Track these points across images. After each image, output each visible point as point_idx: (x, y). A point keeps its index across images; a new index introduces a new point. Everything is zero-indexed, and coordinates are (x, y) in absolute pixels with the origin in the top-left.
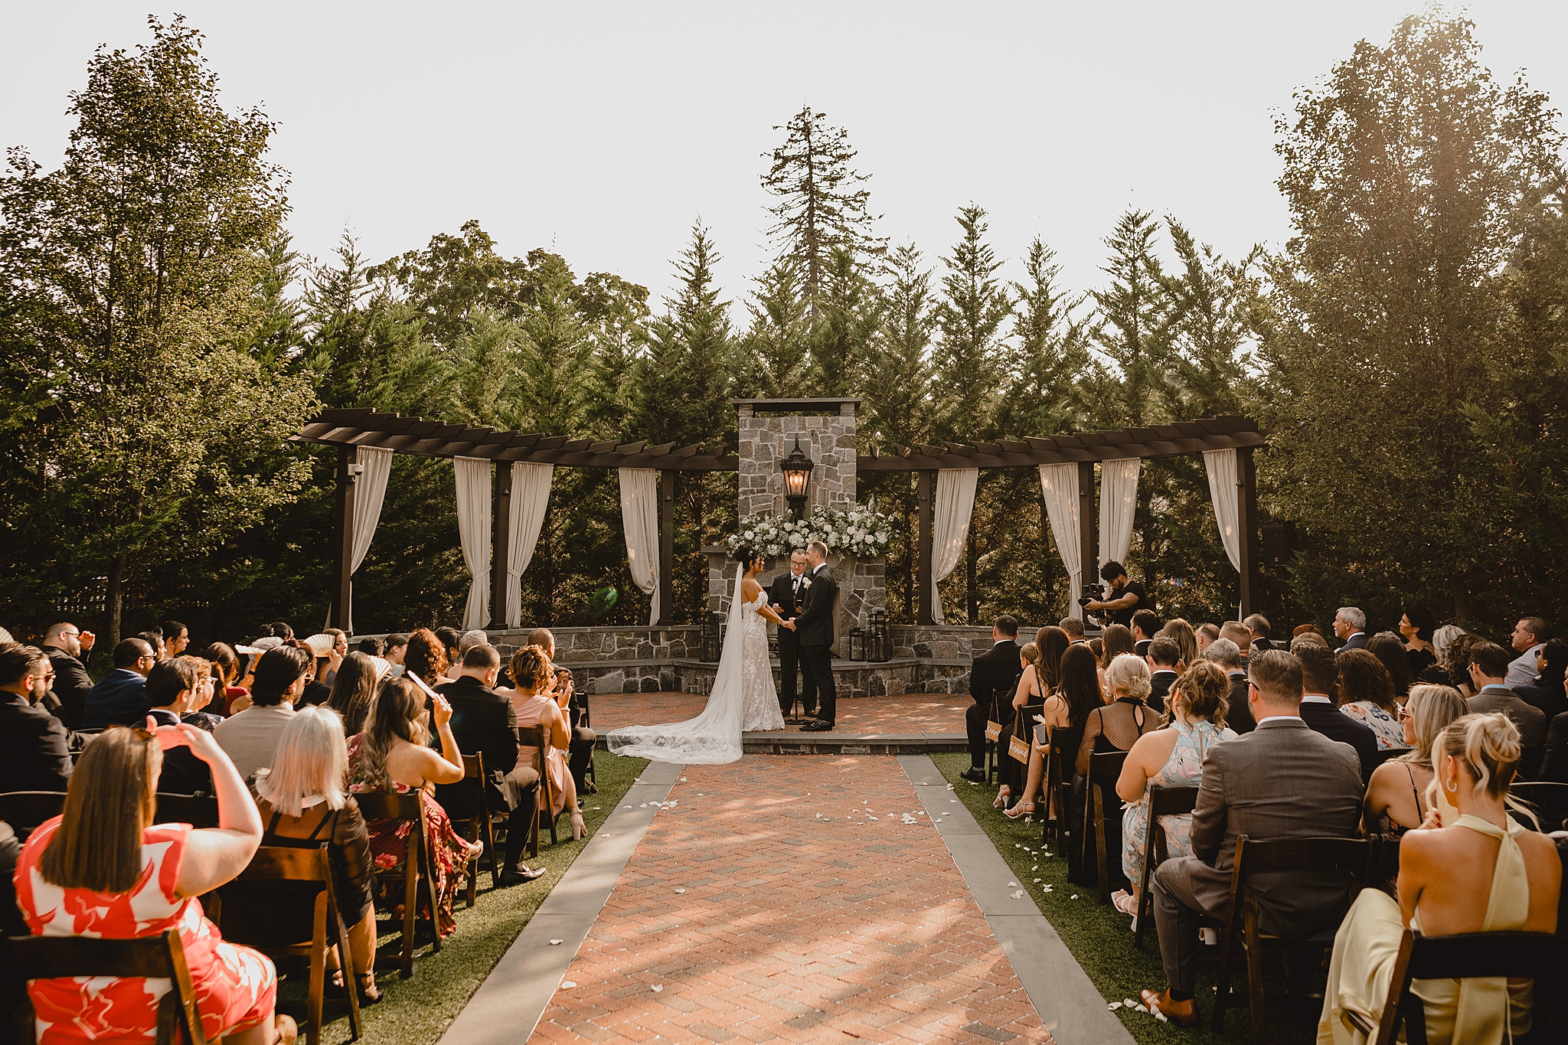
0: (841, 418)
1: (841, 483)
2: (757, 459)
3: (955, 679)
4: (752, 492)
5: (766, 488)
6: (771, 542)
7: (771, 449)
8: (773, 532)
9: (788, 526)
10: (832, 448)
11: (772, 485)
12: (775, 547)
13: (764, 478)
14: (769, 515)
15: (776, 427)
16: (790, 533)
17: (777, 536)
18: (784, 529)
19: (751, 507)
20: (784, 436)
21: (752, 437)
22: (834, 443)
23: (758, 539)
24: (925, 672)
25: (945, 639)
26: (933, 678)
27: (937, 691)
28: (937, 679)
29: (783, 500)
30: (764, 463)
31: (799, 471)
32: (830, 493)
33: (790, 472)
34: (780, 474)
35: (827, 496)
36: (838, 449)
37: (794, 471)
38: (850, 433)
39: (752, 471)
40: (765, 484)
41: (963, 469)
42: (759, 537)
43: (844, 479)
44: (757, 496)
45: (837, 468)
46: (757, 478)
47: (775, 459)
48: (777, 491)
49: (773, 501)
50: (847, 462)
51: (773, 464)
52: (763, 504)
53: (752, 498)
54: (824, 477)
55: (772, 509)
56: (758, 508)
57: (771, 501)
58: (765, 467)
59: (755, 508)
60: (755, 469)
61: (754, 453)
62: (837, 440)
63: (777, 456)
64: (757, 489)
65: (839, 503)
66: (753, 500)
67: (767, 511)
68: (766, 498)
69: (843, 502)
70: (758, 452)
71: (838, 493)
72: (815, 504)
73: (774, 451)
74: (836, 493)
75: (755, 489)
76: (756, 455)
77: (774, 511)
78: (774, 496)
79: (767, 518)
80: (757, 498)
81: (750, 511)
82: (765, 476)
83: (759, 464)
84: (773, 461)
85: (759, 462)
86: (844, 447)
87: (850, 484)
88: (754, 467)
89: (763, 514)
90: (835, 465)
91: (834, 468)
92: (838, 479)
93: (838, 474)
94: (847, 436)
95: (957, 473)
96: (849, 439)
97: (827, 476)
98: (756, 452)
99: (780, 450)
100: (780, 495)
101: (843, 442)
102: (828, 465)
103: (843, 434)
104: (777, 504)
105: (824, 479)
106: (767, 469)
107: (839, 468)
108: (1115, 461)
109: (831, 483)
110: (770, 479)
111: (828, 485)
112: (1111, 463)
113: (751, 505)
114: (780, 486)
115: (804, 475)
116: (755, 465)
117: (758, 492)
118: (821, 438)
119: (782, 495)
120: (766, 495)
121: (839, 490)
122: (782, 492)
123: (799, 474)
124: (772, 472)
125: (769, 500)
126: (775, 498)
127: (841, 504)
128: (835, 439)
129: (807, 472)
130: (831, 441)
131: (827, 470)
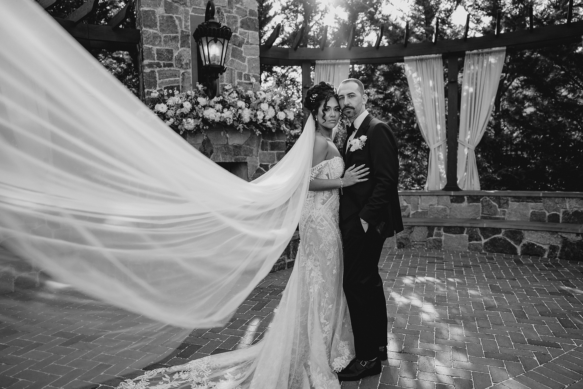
1: (246, 64)
2: (162, 31)
4: (158, 65)
5: (174, 62)
6: (186, 116)
7: (177, 22)
8: (188, 106)
9: (202, 101)
12: (191, 121)
13: (170, 52)
14: (178, 89)
16: (205, 107)
17: (193, 109)
18: (198, 103)
19: (159, 82)
21: (156, 6)
22: (239, 24)
23: (171, 113)
29: (191, 76)
30: (170, 36)
31: (218, 39)
32: (236, 73)
33: (209, 39)
34: (188, 49)
35: (233, 75)
36: (242, 30)
37: (213, 38)
38: (253, 16)
39: (156, 43)
40: (172, 58)
41: (338, 61)
42: (172, 111)
43: (249, 61)
44: (164, 70)
45: (242, 49)
46: (162, 52)
47: (181, 33)
48: (185, 66)
49: (181, 77)
50: (251, 44)
51: (179, 38)
52: (171, 79)
53: (158, 72)
54: (230, 56)
55: (181, 85)
56: (166, 82)
57: (179, 77)
58: (171, 40)
59: (162, 83)
60: (160, 41)
61: (158, 24)
62: (241, 22)
63: (184, 30)
64: (164, 63)
65: (245, 83)
66: (159, 75)
67: (175, 86)
68: (174, 73)
69: (249, 82)
70: (163, 24)
71: (244, 73)
72: (223, 82)
73: (180, 24)
74: (242, 73)
75: (162, 63)
76: (160, 26)
77: (182, 87)
78: (182, 71)
79: (176, 92)
80: (164, 72)
81: (158, 86)
82: (172, 50)
83: (165, 37)
84: (179, 35)
85: (164, 35)
86: (248, 30)
87: (254, 65)
88: (159, 39)
89: (172, 88)
90: (240, 45)
91: (239, 48)
92: (243, 59)
93: (243, 55)
94: (250, 19)
95: (332, 67)
96: (252, 22)
97: (233, 56)
98: (160, 23)
99: (186, 21)
100: (188, 70)
101: (247, 24)
102: (234, 45)
103: (246, 15)
104: (185, 80)
105: (231, 59)
106: (174, 43)
107: (244, 49)
108: (479, 52)
109: (238, 63)
110: (177, 54)
111: (235, 64)
112: (474, 54)
113: (157, 79)
114: (188, 61)
115: (223, 45)
116: (160, 38)
117: (165, 66)
118: (227, 17)
119: (190, 71)
120: (174, 70)
121: (245, 70)
122: (190, 68)
123: (218, 42)
124: (179, 46)
125: (177, 75)
126: (183, 74)
127: (247, 84)
128: (239, 20)
129: (226, 42)
130: (236, 21)
131: (233, 50)
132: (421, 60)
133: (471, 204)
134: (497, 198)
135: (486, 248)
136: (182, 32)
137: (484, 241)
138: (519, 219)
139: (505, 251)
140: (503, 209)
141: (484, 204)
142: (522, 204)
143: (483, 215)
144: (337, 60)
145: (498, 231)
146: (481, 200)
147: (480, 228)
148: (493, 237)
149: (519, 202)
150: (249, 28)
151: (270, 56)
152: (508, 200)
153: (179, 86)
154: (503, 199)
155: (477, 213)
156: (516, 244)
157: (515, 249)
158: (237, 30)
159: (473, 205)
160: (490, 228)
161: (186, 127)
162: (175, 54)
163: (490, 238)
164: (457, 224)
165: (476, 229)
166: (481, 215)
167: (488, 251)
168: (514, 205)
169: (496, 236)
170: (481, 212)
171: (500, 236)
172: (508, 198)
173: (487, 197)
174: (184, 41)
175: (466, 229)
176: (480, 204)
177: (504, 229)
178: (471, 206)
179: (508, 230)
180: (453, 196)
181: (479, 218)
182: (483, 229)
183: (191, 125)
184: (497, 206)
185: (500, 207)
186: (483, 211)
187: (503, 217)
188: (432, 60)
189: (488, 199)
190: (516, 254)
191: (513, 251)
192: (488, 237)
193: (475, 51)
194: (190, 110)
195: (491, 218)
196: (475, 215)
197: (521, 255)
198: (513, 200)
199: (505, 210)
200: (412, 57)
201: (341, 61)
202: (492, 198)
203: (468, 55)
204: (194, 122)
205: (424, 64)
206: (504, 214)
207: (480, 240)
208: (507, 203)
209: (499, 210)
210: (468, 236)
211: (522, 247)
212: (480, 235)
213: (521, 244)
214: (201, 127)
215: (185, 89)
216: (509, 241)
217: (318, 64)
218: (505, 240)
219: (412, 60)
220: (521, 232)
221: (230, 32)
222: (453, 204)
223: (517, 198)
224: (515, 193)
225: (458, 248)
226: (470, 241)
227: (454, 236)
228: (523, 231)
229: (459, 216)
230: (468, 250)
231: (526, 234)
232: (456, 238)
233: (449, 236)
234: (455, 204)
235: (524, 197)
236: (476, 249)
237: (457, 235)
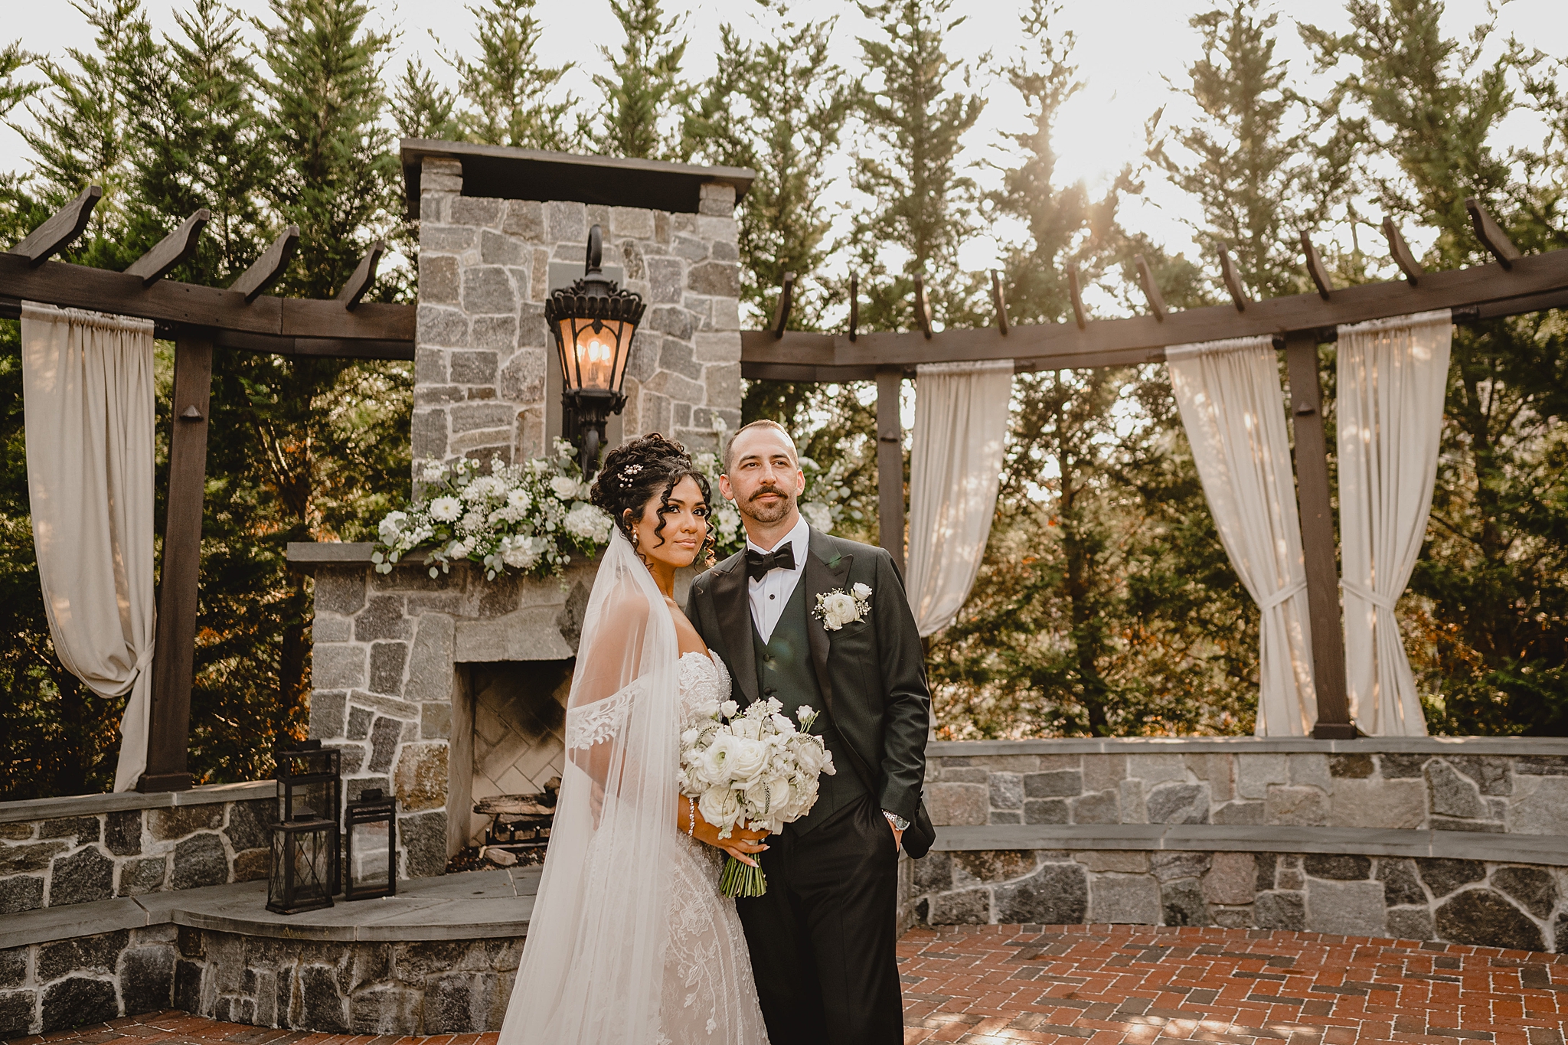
0: (701, 220)
1: (702, 382)
2: (471, 306)
3: (1010, 885)
4: (455, 395)
5: (497, 386)
6: (513, 529)
7: (513, 283)
8: (520, 501)
9: (564, 486)
10: (678, 292)
11: (513, 377)
12: (524, 541)
13: (490, 360)
14: (505, 458)
15: (528, 227)
16: (568, 504)
17: (533, 510)
18: (550, 493)
19: (452, 438)
20: (550, 251)
21: (458, 246)
22: (684, 281)
23: (472, 521)
24: (928, 869)
25: (958, 777)
26: (948, 884)
27: (960, 919)
28: (958, 888)
29: (544, 420)
30: (492, 319)
31: (604, 322)
32: (672, 407)
33: (580, 323)
34: (538, 350)
35: (664, 413)
36: (694, 295)
37: (591, 321)
38: (723, 258)
39: (453, 339)
40: (492, 375)
41: (978, 365)
42: (474, 516)
43: (710, 373)
44: (468, 407)
45: (692, 344)
46: (468, 359)
47: (523, 310)
48: (527, 396)
49: (516, 424)
50: (717, 331)
51: (517, 323)
52: (486, 430)
53: (454, 412)
54: (657, 364)
55: (513, 444)
56: (472, 439)
57: (509, 424)
58: (494, 329)
59: (462, 440)
60: (464, 333)
61: (462, 291)
62: (692, 274)
63: (530, 301)
64: (470, 390)
65: (697, 434)
66: (455, 419)
67: (497, 449)
68: (496, 413)
69: (708, 430)
70: (474, 289)
71: (694, 408)
72: (632, 433)
73: (520, 288)
74: (688, 408)
75: (464, 389)
76: (467, 295)
77: (517, 450)
78: (519, 408)
79: (497, 465)
80: (468, 413)
81: (448, 449)
82: (494, 355)
83: (477, 322)
84: (517, 316)
85: (476, 317)
86: (710, 293)
87: (724, 385)
88: (461, 328)
89: (487, 454)
90: (686, 334)
91: (683, 343)
92: (694, 371)
93: (694, 359)
94: (717, 265)
95: (963, 380)
96: (721, 273)
97: (664, 363)
98: (467, 288)
99: (538, 280)
100: (536, 406)
101: (707, 279)
102: (669, 334)
103: (706, 258)
104: (527, 431)
105: (658, 370)
106: (500, 335)
107: (697, 343)
108: (1374, 329)
109: (677, 382)
110: (507, 364)
111: (669, 385)
112: (1363, 334)
113: (449, 431)
114: (537, 382)
115: (618, 338)
116: (465, 324)
117: (472, 397)
118: (650, 265)
119: (542, 406)
120: (496, 406)
121: (698, 400)
122: (541, 399)
123: (604, 330)
124: (515, 343)
125: (505, 418)
126: (522, 415)
127: (702, 435)
128: (685, 271)
129: (627, 328)
130: (676, 274)
131: (666, 347)
132: (1215, 354)
133: (1393, 780)
134: (1474, 762)
135: (1444, 929)
136: (526, 307)
137: (1434, 904)
138: (1547, 832)
139: (1506, 940)
140: (1497, 799)
141: (1435, 781)
142: (1553, 781)
143: (1435, 817)
144: (976, 360)
145: (1472, 869)
146: (1424, 767)
147: (1418, 860)
148: (1461, 890)
149: (1541, 774)
150: (711, 288)
151: (781, 360)
152: (1506, 769)
153: (508, 447)
154: (1489, 764)
155: (1416, 811)
156: (1535, 914)
157: (1536, 931)
158: (679, 294)
159: (1402, 784)
160: (1449, 859)
161: (510, 560)
162: (504, 364)
163: (1453, 895)
164: (1343, 846)
165: (1407, 862)
166: (1429, 817)
167: (1450, 937)
168: (1527, 784)
169: (1470, 887)
170: (1427, 805)
171: (1484, 886)
172: (1505, 760)
173: (1440, 759)
174: (530, 330)
175: (1375, 863)
176: (1422, 780)
177: (1493, 862)
178: (1395, 786)
179: (1506, 866)
180: (1337, 755)
181: (1424, 827)
182: (1427, 864)
183: (524, 553)
184: (1476, 787)
185: (1484, 791)
186: (1433, 805)
187: (1497, 822)
188: (1246, 354)
189: (1444, 764)
190: (1540, 949)
191: (1531, 939)
192: (1447, 890)
193: (1364, 326)
194: (525, 513)
195: (1460, 828)
196: (1409, 816)
197: (1558, 952)
198: (1522, 766)
199: (1503, 799)
200: (1188, 348)
201: (988, 365)
202: (1457, 760)
203: (1344, 335)
204: (534, 545)
205: (1223, 364)
206: (1500, 815)
207: (1422, 898)
208: (1504, 776)
209: (1483, 800)
210: (1382, 886)
211: (1556, 924)
212: (1420, 882)
213: (1554, 916)
214: (550, 558)
215: (524, 456)
216: (1514, 903)
217: (924, 375)
218: (1500, 902)
219: (1189, 356)
220: (1547, 875)
221: (638, 304)
222: (1338, 779)
223: (1535, 763)
224: (1525, 745)
225: (1354, 927)
226: (1391, 902)
227: (1340, 885)
228: (1552, 872)
229: (1360, 821)
230: (1387, 936)
231: (1562, 882)
232: (1347, 891)
233: (1325, 886)
234: (1346, 782)
235: (1554, 757)
236: (1412, 930)
237: (1348, 882)
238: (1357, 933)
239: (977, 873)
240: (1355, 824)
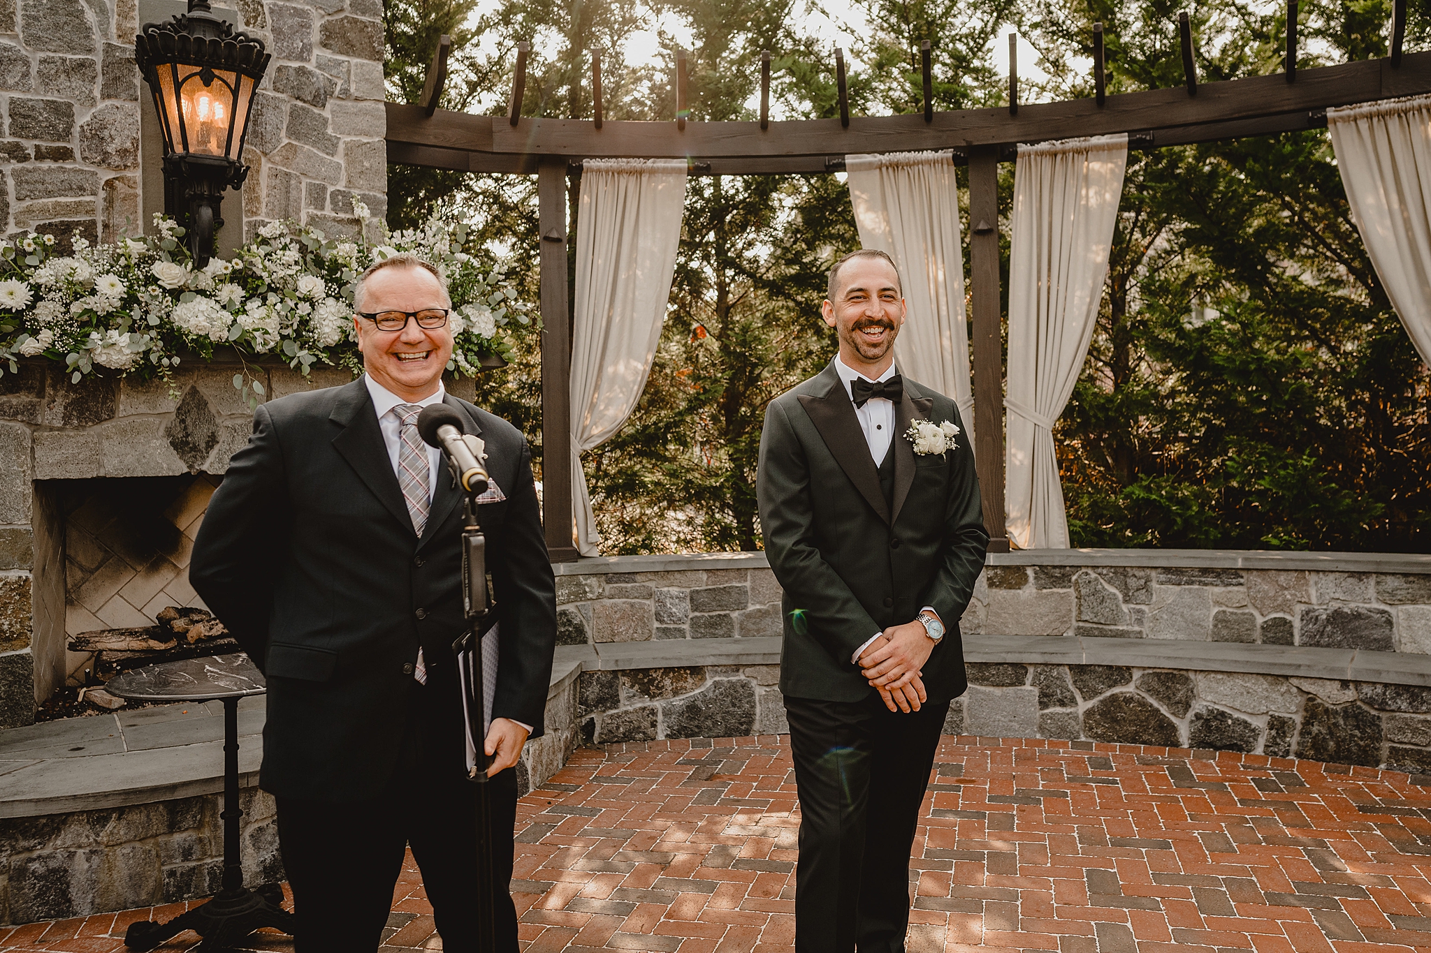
1: (339, 159)
2: (34, 41)
3: (679, 702)
4: (16, 153)
5: (75, 145)
6: (105, 322)
7: (91, 17)
8: (111, 289)
9: (169, 272)
10: (307, 48)
11: (96, 135)
12: (120, 338)
13: (64, 112)
14: (89, 232)
16: (176, 294)
17: (130, 300)
18: (152, 280)
19: (15, 207)
22: (316, 36)
23: (47, 310)
24: (592, 692)
25: (623, 594)
26: (615, 702)
27: (627, 737)
28: (625, 706)
29: (140, 191)
30: (64, 60)
31: (216, 72)
32: (303, 186)
33: (183, 70)
34: (128, 105)
35: (294, 193)
36: (327, 54)
37: (198, 69)
38: (363, 13)
39: (11, 82)
40: (68, 132)
41: (650, 163)
42: (51, 305)
43: (349, 150)
44: (35, 170)
45: (327, 113)
46: (33, 109)
47: (106, 52)
48: (116, 160)
49: (102, 194)
50: (356, 99)
51: (99, 68)
52: (62, 200)
53: (15, 173)
54: (283, 133)
55: (100, 218)
56: (43, 210)
57: (94, 194)
58: (67, 72)
59: (29, 211)
60: (26, 75)
61: (19, 19)
62: (324, 28)
63: (115, 42)
64: (37, 147)
65: (334, 220)
66: (19, 183)
67: (78, 224)
68: (76, 180)
69: (349, 216)
70: (36, 18)
71: (330, 189)
72: (255, 214)
73: (101, 24)
74: (324, 188)
75: (29, 146)
76: (27, 26)
77: (106, 226)
78: (106, 175)
79: (80, 244)
80: (36, 176)
81: (11, 220)
82: (70, 106)
83: (43, 61)
84: (98, 58)
85: (42, 55)
86: (347, 54)
87: (367, 164)
88: (20, 68)
89: (64, 230)
90: (319, 99)
91: (316, 110)
92: (330, 146)
93: (330, 131)
94: (356, 21)
95: (633, 179)
96: (361, 30)
97: (292, 132)
98: (26, 16)
99: (124, 15)
100: (128, 174)
101: (344, 36)
102: (298, 98)
103: (342, 10)
104: (117, 204)
105: (285, 141)
106: (76, 82)
107: (332, 112)
108: (1053, 149)
109: (309, 157)
110: (88, 118)
111: (300, 158)
112: (1042, 154)
113: (11, 198)
114: (128, 145)
115: (235, 93)
116: (26, 63)
117: (40, 156)
118: (272, 11)
119: (137, 174)
120: (75, 171)
121: (335, 180)
122: (135, 165)
123: (216, 82)
124: (97, 93)
125: (86, 186)
126: (109, 184)
127: (340, 221)
128: (317, 24)
129: (247, 83)
130: (305, 26)
131: (294, 114)
132: (895, 166)
133: (1044, 591)
134: (1120, 573)
135: (1091, 729)
136: (109, 48)
137: (1083, 706)
138: (1180, 636)
139: (1145, 737)
140: (1138, 607)
141: (1083, 592)
142: (1190, 590)
143: (1081, 624)
144: (647, 158)
145: (1119, 674)
146: (1074, 578)
147: (1071, 667)
148: (1108, 694)
149: (1179, 584)
150: (349, 48)
151: (432, 141)
152: (1148, 580)
153: (94, 223)
154: (1134, 576)
155: (1063, 620)
156: (1173, 714)
157: (1173, 728)
158: (310, 51)
159: (1053, 593)
160: (1099, 666)
161: (102, 359)
162: (82, 118)
163: (1101, 698)
164: (1004, 655)
165: (1061, 668)
166: (1075, 624)
167: (1096, 736)
168: (1166, 593)
169: (1116, 690)
170: (1074, 614)
171: (1129, 689)
172: (1148, 571)
173: (1090, 571)
174: (116, 79)
175: (1031, 670)
176: (1072, 590)
177: (1139, 668)
178: (1046, 596)
179: (1151, 671)
180: (995, 567)
181: (1071, 633)
182: (1079, 670)
183: (120, 351)
184: (1120, 596)
185: (1126, 601)
186: (1080, 613)
187: (1137, 628)
188: (926, 168)
189: (1093, 575)
190: (1175, 744)
191: (1167, 736)
192: (1096, 693)
193: (1044, 145)
194: (118, 304)
195: (1103, 634)
196: (1057, 624)
197: (1191, 746)
198: (1163, 577)
199: (1143, 607)
200: (868, 158)
201: (661, 164)
202: (1105, 572)
203: (1023, 154)
204: (132, 342)
205: (902, 176)
206: (1140, 621)
207: (1073, 701)
208: (1146, 587)
209: (1125, 608)
210: (1036, 691)
211: (1192, 722)
212: (1071, 687)
213: (1190, 715)
214: (153, 358)
215: (115, 234)
216: (1156, 704)
217: (591, 170)
218: (1143, 704)
219: (869, 166)
220: (1187, 679)
221: (260, 53)
222: (994, 590)
223: (1175, 573)
224: (1168, 558)
225: (1008, 729)
226: (1043, 705)
227: (997, 691)
228: (1191, 675)
229: (1012, 629)
230: (1038, 736)
231: (1200, 684)
232: (1004, 697)
233: (984, 693)
234: (1002, 593)
235: (1193, 569)
236: (1062, 732)
237: (1005, 688)
238: (1011, 734)
239: (645, 691)
240: (1007, 631)
